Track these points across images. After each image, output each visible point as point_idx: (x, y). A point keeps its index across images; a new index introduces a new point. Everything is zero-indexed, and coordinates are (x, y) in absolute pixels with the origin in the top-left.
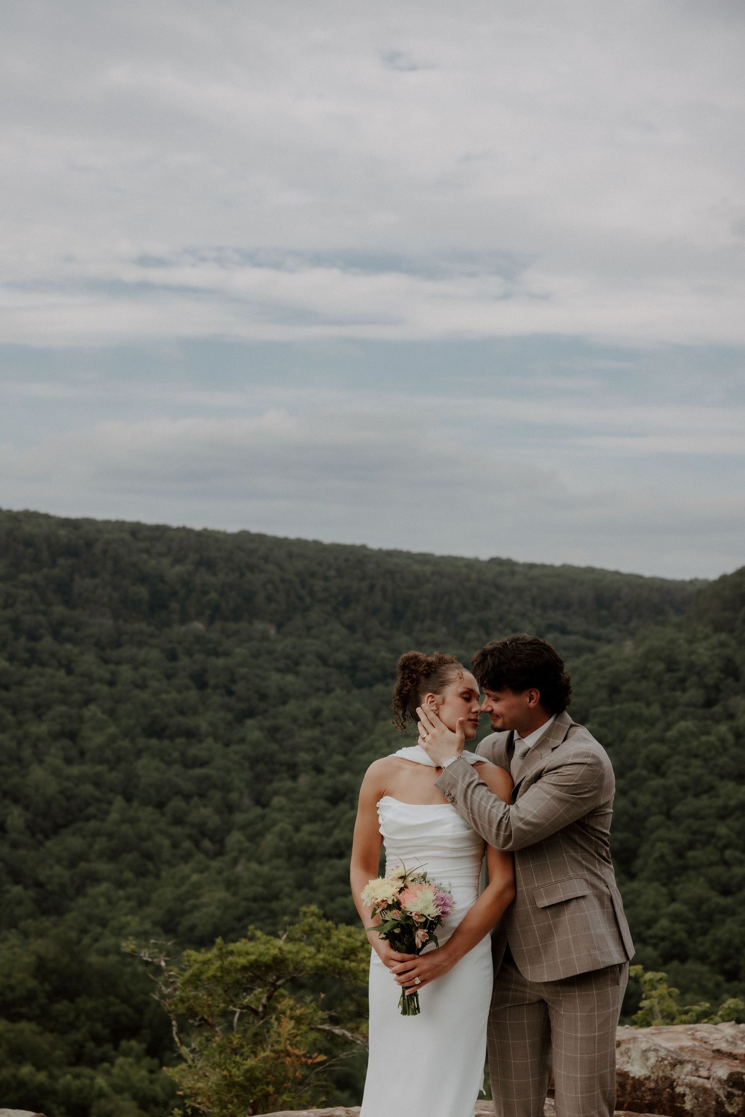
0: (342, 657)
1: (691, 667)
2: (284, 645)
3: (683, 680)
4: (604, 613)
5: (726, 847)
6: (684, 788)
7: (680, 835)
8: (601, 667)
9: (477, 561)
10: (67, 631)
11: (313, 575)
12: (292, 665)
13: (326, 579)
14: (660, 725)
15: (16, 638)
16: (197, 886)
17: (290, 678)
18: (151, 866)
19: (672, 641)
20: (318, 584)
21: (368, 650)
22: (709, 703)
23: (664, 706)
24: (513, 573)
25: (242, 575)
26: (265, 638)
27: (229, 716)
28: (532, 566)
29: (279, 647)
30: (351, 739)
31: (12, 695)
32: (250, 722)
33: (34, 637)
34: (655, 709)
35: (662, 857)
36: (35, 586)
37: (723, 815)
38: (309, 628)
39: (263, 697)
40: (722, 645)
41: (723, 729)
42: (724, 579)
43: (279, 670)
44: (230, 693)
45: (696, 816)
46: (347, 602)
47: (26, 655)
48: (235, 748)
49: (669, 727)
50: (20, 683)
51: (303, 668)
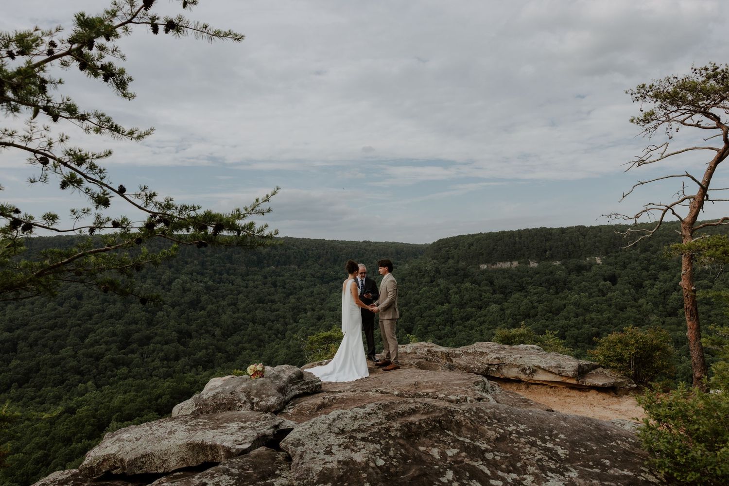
0: (319, 274)
1: (426, 270)
2: (301, 272)
3: (424, 275)
4: (399, 256)
5: (439, 325)
6: (426, 308)
7: (425, 322)
8: (399, 273)
9: (359, 242)
10: (231, 272)
11: (308, 249)
12: (303, 278)
13: (312, 250)
14: (418, 289)
15: (215, 275)
16: (278, 349)
17: (303, 282)
18: (262, 344)
19: (420, 263)
20: (310, 252)
21: (327, 272)
22: (432, 282)
23: (418, 284)
24: (370, 245)
25: (286, 251)
26: (295, 270)
27: (285, 295)
28: (376, 243)
29: (299, 272)
30: (323, 300)
31: (215, 293)
32: (291, 297)
33: (221, 274)
34: (416, 284)
35: (420, 329)
36: (220, 258)
37: (438, 316)
38: (308, 266)
39: (295, 288)
40: (435, 264)
41: (436, 289)
42: (434, 243)
43: (299, 280)
44: (284, 288)
45: (430, 316)
46: (319, 258)
47: (219, 280)
48: (287, 305)
49: (420, 290)
50: (217, 289)
51: (307, 279)
